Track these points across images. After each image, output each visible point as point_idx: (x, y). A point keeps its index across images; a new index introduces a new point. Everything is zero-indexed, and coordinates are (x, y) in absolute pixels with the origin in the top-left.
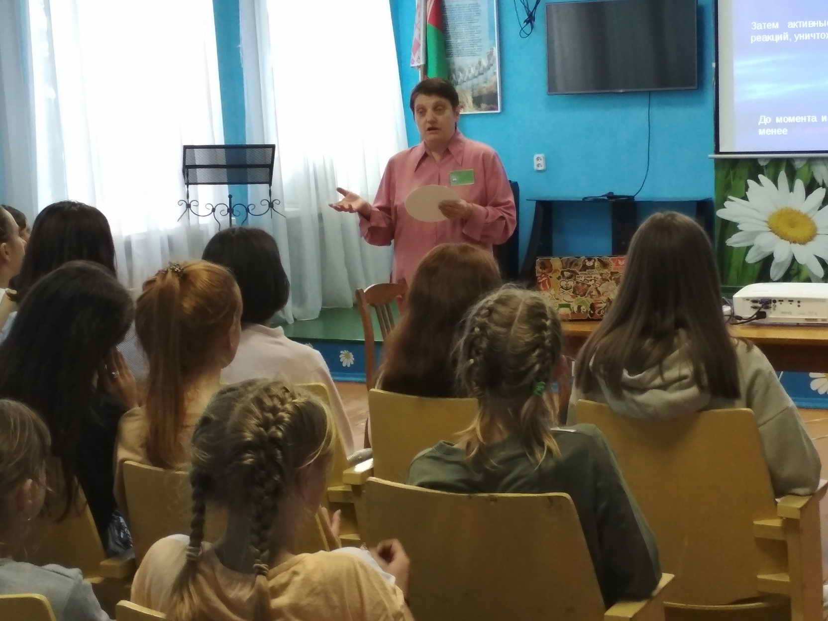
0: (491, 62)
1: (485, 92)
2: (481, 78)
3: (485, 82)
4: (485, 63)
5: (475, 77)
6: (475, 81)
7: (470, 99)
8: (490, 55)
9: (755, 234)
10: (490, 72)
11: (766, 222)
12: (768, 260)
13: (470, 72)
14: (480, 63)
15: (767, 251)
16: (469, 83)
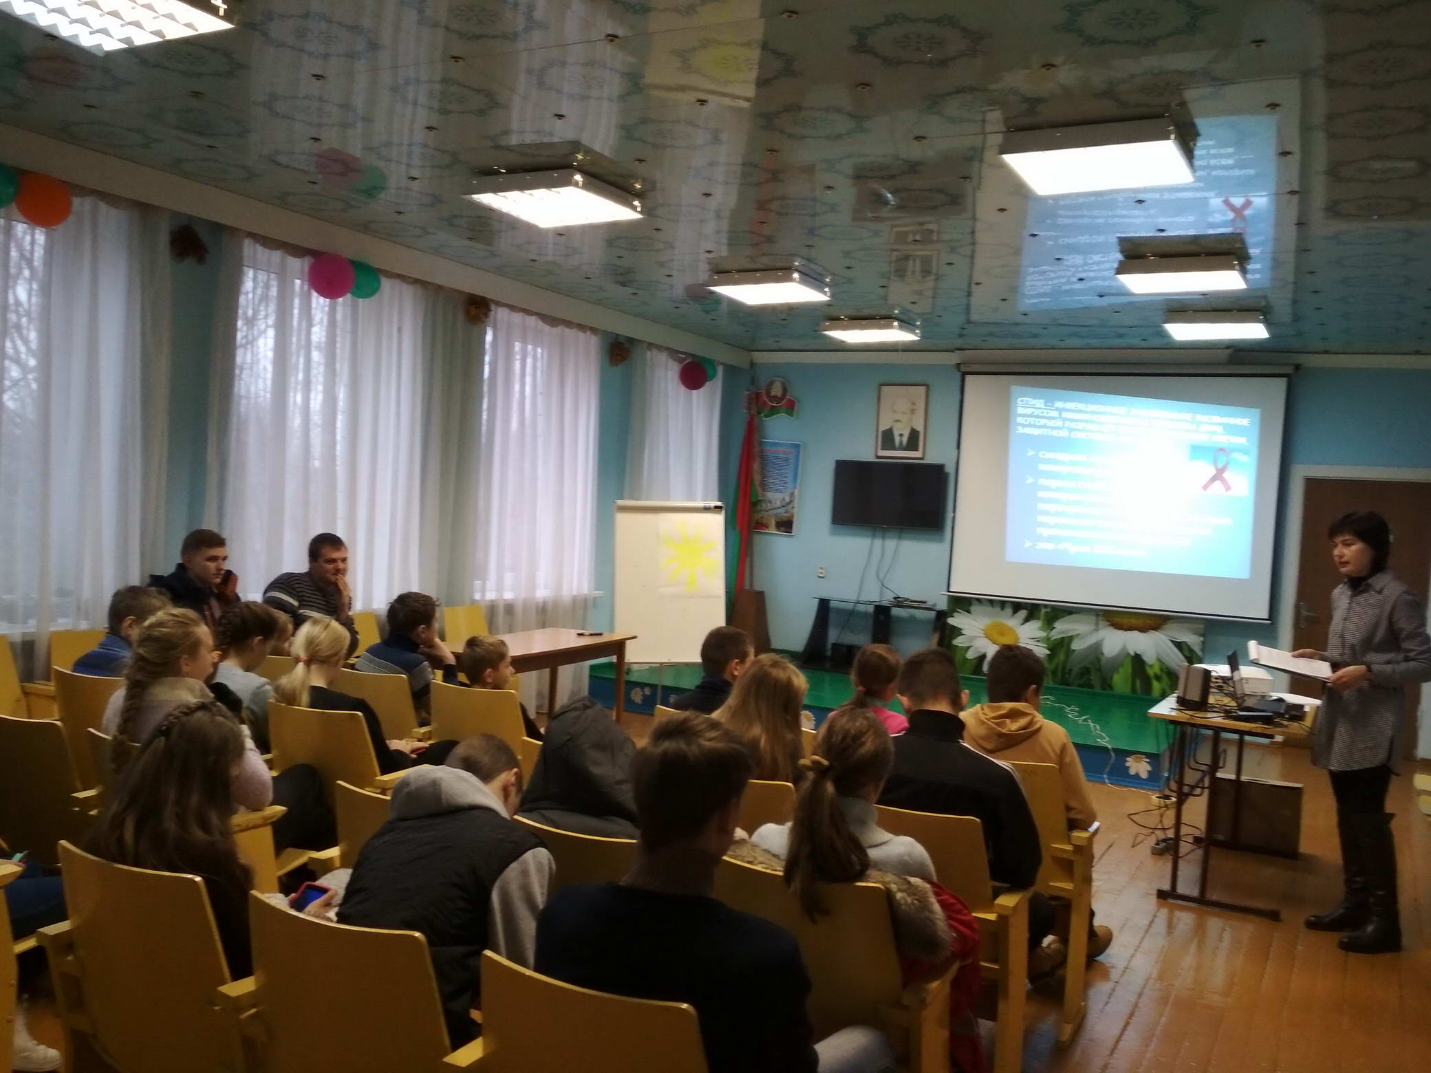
0: (792, 499)
1: (785, 519)
2: (783, 510)
3: (785, 513)
4: (787, 499)
5: (779, 508)
6: (779, 511)
7: (773, 523)
8: (792, 495)
9: (973, 638)
10: (790, 506)
11: (983, 630)
12: (983, 657)
13: (776, 503)
14: (784, 499)
15: (983, 651)
16: (775, 511)
